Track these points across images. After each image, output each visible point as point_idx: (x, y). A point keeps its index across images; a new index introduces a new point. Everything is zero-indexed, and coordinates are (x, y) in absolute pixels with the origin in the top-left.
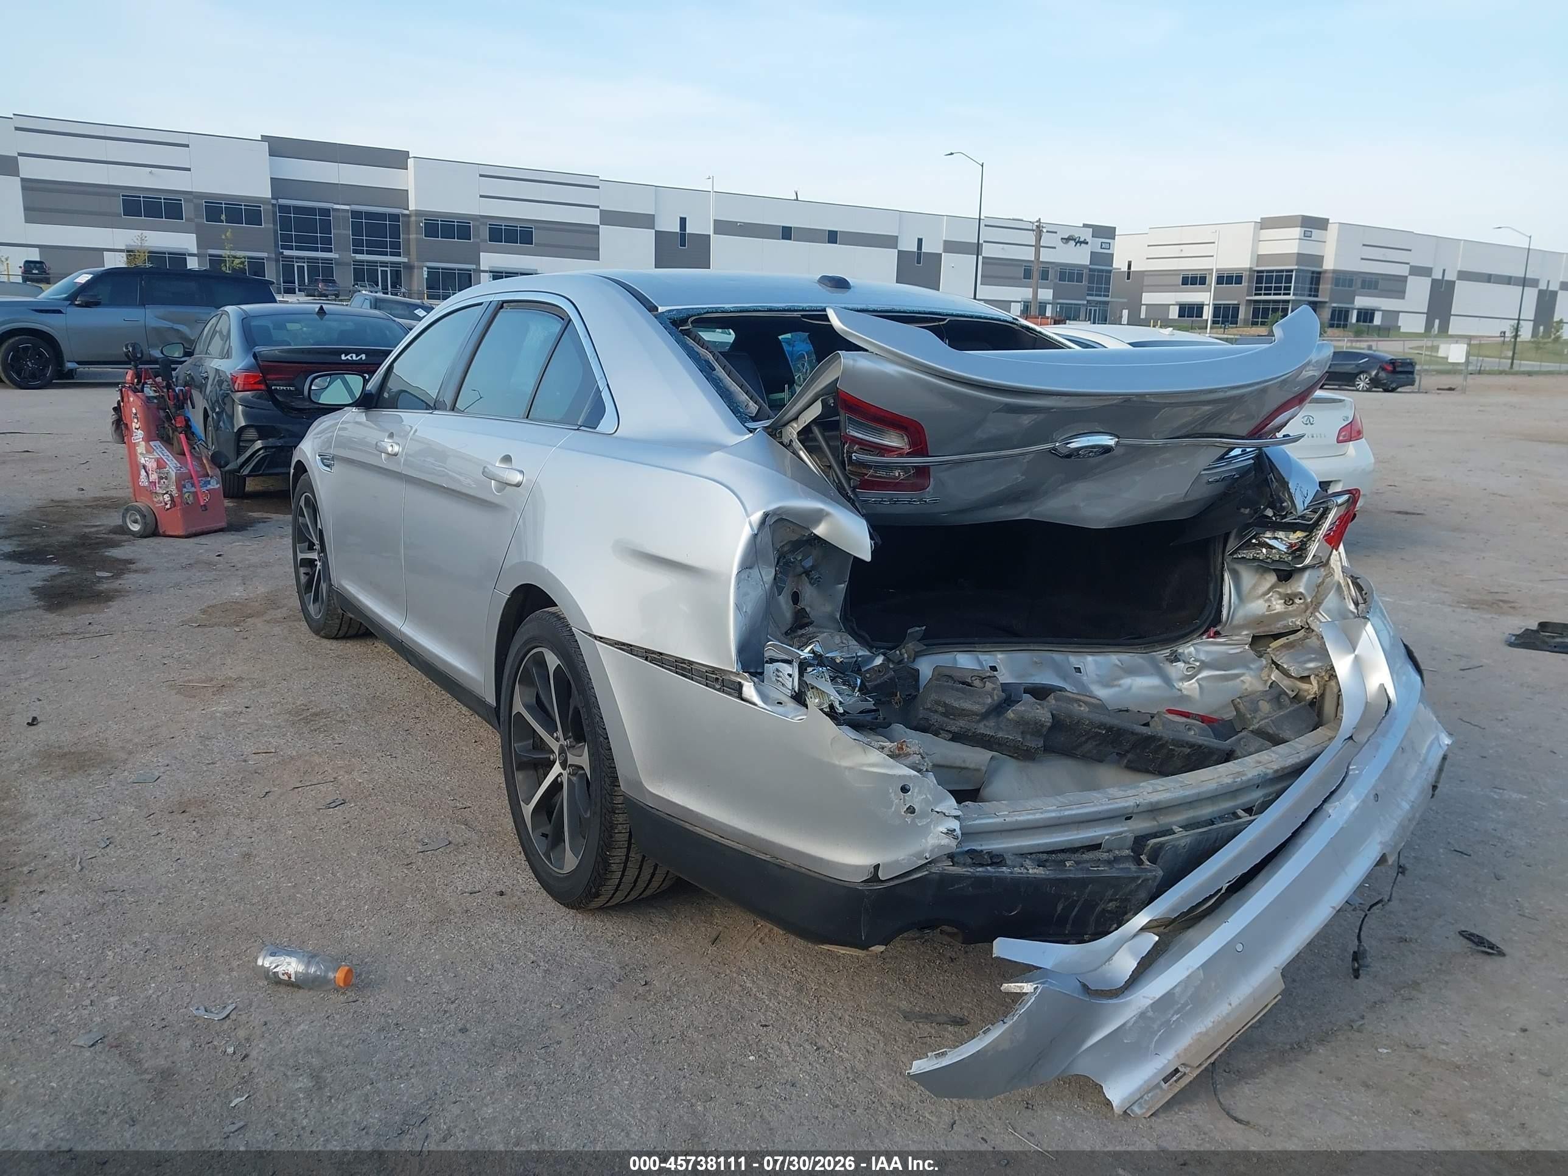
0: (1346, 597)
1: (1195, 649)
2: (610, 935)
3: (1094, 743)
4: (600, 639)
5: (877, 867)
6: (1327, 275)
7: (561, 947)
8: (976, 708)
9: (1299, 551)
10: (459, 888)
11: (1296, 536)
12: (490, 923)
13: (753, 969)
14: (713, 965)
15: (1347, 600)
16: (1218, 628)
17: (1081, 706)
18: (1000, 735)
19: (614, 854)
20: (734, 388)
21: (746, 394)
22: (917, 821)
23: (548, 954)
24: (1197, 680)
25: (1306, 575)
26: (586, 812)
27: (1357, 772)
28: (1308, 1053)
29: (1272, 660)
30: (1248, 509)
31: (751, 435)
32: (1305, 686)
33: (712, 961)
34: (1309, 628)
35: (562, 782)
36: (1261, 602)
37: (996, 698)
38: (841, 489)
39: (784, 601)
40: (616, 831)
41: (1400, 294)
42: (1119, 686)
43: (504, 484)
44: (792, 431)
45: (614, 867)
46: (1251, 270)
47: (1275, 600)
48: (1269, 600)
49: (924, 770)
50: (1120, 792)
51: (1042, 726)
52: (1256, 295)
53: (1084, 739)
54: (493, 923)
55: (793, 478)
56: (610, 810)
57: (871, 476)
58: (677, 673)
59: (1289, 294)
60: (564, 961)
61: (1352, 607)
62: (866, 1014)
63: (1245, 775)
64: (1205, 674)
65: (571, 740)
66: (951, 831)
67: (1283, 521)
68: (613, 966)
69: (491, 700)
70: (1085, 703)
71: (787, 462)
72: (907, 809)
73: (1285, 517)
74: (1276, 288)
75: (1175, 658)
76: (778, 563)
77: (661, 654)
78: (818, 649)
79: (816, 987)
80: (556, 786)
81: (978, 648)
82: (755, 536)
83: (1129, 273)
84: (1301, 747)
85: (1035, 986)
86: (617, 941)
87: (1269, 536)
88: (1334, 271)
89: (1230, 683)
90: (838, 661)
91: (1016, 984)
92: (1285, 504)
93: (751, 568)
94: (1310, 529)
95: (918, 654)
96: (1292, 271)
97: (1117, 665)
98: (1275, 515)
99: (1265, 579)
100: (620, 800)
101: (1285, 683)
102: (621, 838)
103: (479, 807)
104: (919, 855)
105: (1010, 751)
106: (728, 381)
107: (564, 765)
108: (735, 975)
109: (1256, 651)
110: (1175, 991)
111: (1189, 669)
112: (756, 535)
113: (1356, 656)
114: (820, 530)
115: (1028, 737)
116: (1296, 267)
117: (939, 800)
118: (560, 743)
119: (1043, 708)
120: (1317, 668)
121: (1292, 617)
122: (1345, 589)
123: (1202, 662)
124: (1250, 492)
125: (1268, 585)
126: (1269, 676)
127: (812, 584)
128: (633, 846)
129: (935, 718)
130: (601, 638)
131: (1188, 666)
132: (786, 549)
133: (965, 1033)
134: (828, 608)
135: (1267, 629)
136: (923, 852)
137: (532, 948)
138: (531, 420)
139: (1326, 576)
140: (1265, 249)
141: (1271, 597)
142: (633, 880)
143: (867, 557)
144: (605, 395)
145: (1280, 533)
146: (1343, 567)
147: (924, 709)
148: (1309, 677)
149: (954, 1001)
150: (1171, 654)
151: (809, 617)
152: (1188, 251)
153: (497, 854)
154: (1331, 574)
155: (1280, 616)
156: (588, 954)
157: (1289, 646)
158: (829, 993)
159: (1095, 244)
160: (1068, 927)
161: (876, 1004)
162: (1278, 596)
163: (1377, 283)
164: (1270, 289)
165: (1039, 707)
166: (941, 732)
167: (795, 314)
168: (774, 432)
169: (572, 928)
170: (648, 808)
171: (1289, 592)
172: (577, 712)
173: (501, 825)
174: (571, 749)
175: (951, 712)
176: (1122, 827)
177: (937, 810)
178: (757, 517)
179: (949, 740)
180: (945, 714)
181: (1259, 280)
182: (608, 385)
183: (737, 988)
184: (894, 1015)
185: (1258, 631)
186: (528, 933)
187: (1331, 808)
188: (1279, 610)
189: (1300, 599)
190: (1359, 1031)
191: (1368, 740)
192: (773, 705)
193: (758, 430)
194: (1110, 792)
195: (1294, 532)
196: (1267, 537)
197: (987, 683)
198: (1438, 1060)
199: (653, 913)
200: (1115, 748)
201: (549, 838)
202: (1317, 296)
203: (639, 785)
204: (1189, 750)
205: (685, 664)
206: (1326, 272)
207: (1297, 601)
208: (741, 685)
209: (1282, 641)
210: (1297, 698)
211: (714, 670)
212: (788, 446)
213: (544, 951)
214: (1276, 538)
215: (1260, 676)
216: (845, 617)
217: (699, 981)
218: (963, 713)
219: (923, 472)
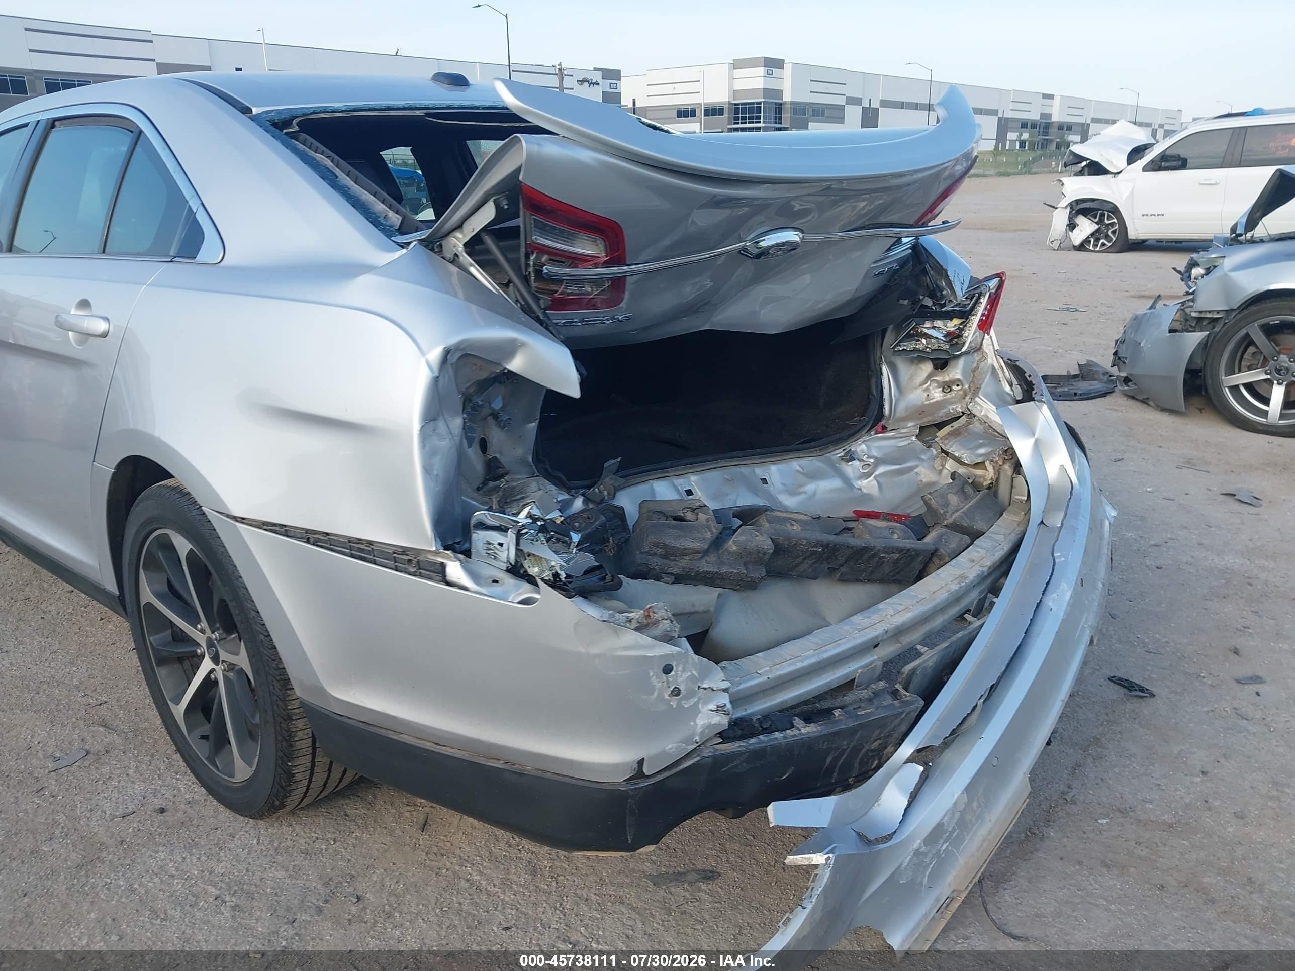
0: (1001, 380)
1: (866, 445)
2: (302, 841)
3: (810, 562)
4: (242, 520)
5: (641, 762)
6: (786, 106)
7: (248, 871)
8: (697, 545)
9: (954, 338)
10: (108, 813)
11: (953, 324)
12: (153, 854)
13: (476, 856)
14: (430, 860)
15: (1003, 383)
16: (883, 422)
17: (792, 525)
18: (724, 570)
19: (298, 763)
20: (367, 196)
21: (383, 203)
22: (683, 702)
23: (233, 884)
24: (875, 477)
25: (961, 362)
26: (253, 717)
27: (1063, 559)
28: (1042, 839)
29: (942, 449)
30: (907, 301)
31: (404, 251)
32: (979, 472)
33: (427, 854)
34: (971, 413)
35: (216, 679)
36: (919, 391)
37: (714, 531)
38: (527, 310)
39: (473, 454)
40: (296, 739)
41: (840, 119)
42: (805, 493)
43: (86, 336)
44: (457, 242)
45: (298, 777)
46: (729, 103)
47: (933, 389)
48: (927, 389)
49: (676, 636)
50: (865, 620)
51: (764, 554)
52: (735, 123)
53: (800, 559)
54: (157, 852)
55: (465, 299)
56: (286, 717)
57: (562, 293)
58: (352, 556)
59: (760, 122)
60: (253, 888)
61: (1007, 388)
62: (612, 888)
63: (966, 578)
64: (881, 470)
65: (221, 631)
66: (721, 707)
67: (943, 309)
68: (314, 884)
69: (111, 586)
70: (796, 521)
71: (455, 280)
72: (672, 692)
73: (944, 305)
74: (750, 118)
75: (850, 457)
76: (464, 409)
77: (327, 534)
78: (536, 512)
79: (550, 865)
80: (209, 683)
81: (672, 472)
82: (436, 380)
83: (634, 109)
84: (1000, 537)
85: (827, 856)
86: (313, 849)
87: (929, 326)
88: (792, 103)
89: (905, 477)
90: (558, 522)
91: (803, 856)
92: (944, 292)
93: (434, 420)
94: (965, 315)
95: (617, 489)
96: (760, 103)
97: (798, 471)
98: (934, 304)
99: (921, 368)
100: (296, 704)
101: (961, 470)
102: (303, 744)
103: (118, 701)
104: (688, 740)
105: (733, 584)
106: (356, 189)
107: (216, 659)
108: (457, 868)
109: (924, 442)
110: (944, 821)
111: (864, 467)
112: (438, 377)
113: (1036, 441)
114: (516, 365)
115: (750, 567)
116: (763, 100)
117: (704, 675)
118: (207, 635)
119: (761, 534)
120: (989, 453)
121: (952, 403)
122: (999, 372)
123: (876, 458)
124: (909, 283)
125: (925, 375)
126: (943, 466)
127: (503, 428)
128: (318, 750)
129: (656, 563)
130: (244, 519)
131: (862, 464)
132: (471, 391)
133: (720, 890)
134: (519, 452)
135: (930, 418)
136: (693, 736)
137: (211, 878)
138: (108, 255)
139: (980, 361)
140: (739, 86)
141: (930, 385)
142: (322, 783)
143: (575, 392)
144: (201, 217)
145: (939, 322)
146: (995, 351)
147: (642, 553)
148: (984, 462)
149: (696, 850)
150: (846, 454)
151: (504, 467)
152: (680, 88)
153: (148, 758)
154: (985, 358)
155: (939, 405)
156: (281, 874)
157: (955, 434)
158: (565, 869)
159: (605, 85)
160: (835, 775)
161: (619, 873)
162: (936, 385)
163: (823, 111)
164: (744, 118)
165: (757, 534)
166: (663, 575)
167: (418, 113)
168: (434, 244)
169: (255, 842)
170: (335, 716)
171: (947, 379)
172: (223, 604)
173: (147, 720)
174: (222, 642)
175: (670, 553)
176: (872, 656)
177: (705, 686)
178: (435, 354)
179: (672, 583)
180: (664, 557)
181: (736, 111)
182: (203, 204)
183: (463, 884)
184: (642, 883)
185: (922, 421)
186: (203, 858)
187: (1050, 601)
188: (938, 399)
189: (958, 386)
190: (1074, 802)
191: (1062, 524)
192: (487, 585)
193: (413, 244)
194: (857, 622)
195: (951, 320)
196: (926, 327)
197: (700, 514)
198: (1151, 821)
199: (346, 804)
200: (829, 564)
201: (211, 738)
202: (781, 123)
203: (321, 691)
204: (898, 555)
205: (363, 544)
206: (785, 103)
207: (955, 388)
208: (443, 566)
209: (947, 429)
210: (976, 486)
211: (405, 551)
212: (454, 260)
213: (227, 880)
214: (934, 328)
215: (933, 466)
216: (537, 459)
217: (418, 884)
218: (683, 553)
219: (618, 283)
